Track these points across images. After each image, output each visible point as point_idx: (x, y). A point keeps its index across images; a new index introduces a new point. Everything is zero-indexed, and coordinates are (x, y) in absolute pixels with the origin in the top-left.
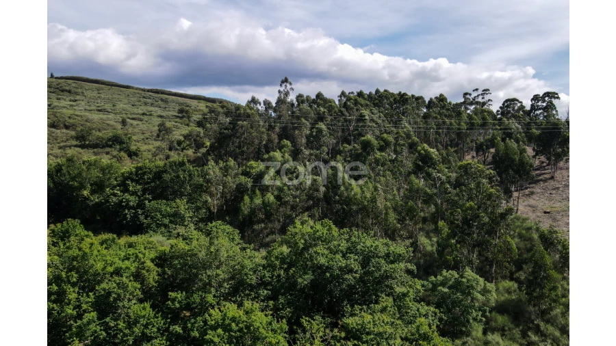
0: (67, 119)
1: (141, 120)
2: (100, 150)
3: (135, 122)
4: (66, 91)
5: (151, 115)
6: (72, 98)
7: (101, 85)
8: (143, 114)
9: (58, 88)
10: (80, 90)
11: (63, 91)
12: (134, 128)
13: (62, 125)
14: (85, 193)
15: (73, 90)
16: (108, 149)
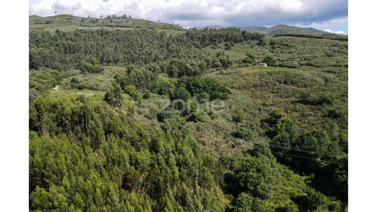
0: (293, 78)
1: (335, 73)
2: (315, 107)
3: (331, 76)
4: (285, 45)
5: (340, 66)
6: (289, 51)
7: (304, 38)
8: (336, 66)
9: (281, 44)
10: (293, 44)
11: (283, 45)
12: (332, 82)
13: (290, 83)
14: (318, 160)
15: (289, 44)
16: (320, 107)
